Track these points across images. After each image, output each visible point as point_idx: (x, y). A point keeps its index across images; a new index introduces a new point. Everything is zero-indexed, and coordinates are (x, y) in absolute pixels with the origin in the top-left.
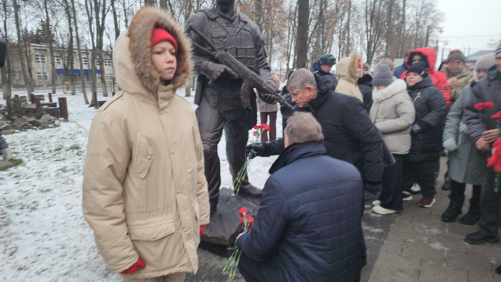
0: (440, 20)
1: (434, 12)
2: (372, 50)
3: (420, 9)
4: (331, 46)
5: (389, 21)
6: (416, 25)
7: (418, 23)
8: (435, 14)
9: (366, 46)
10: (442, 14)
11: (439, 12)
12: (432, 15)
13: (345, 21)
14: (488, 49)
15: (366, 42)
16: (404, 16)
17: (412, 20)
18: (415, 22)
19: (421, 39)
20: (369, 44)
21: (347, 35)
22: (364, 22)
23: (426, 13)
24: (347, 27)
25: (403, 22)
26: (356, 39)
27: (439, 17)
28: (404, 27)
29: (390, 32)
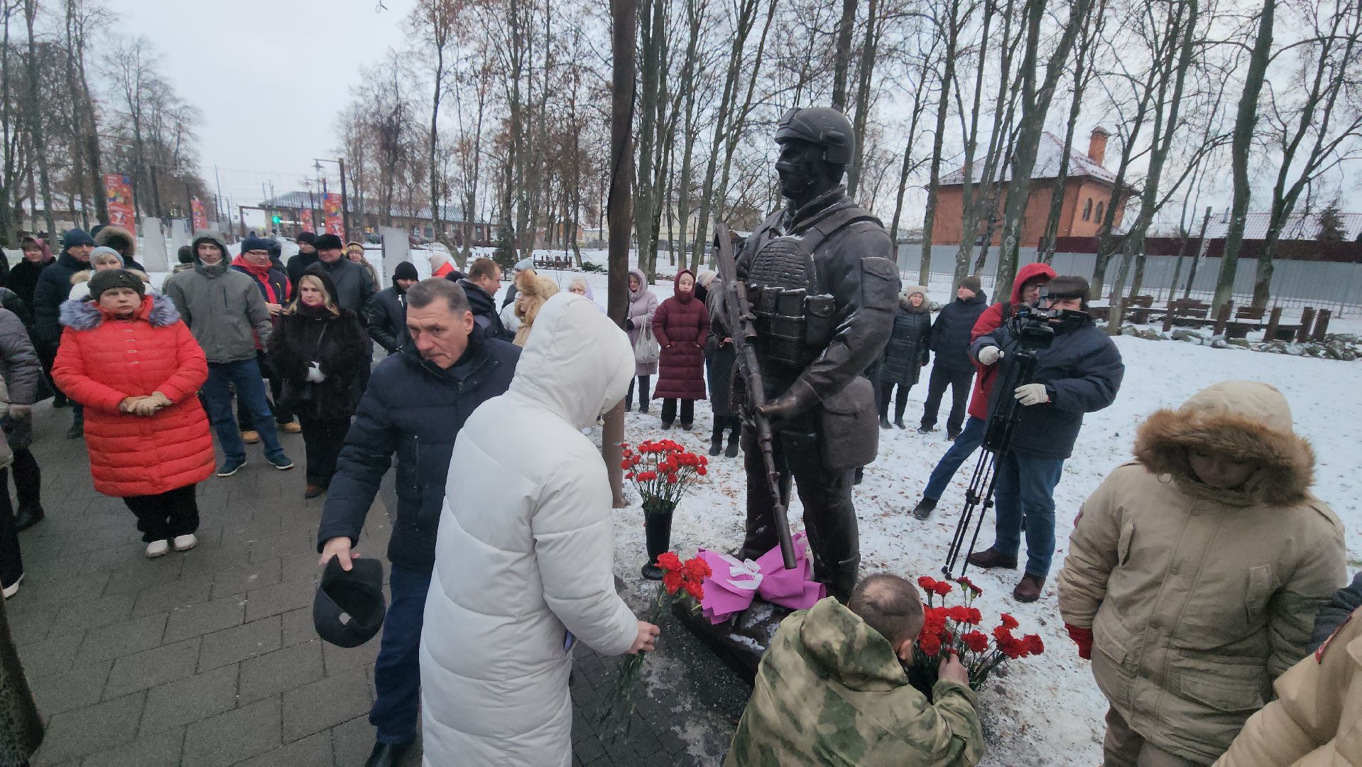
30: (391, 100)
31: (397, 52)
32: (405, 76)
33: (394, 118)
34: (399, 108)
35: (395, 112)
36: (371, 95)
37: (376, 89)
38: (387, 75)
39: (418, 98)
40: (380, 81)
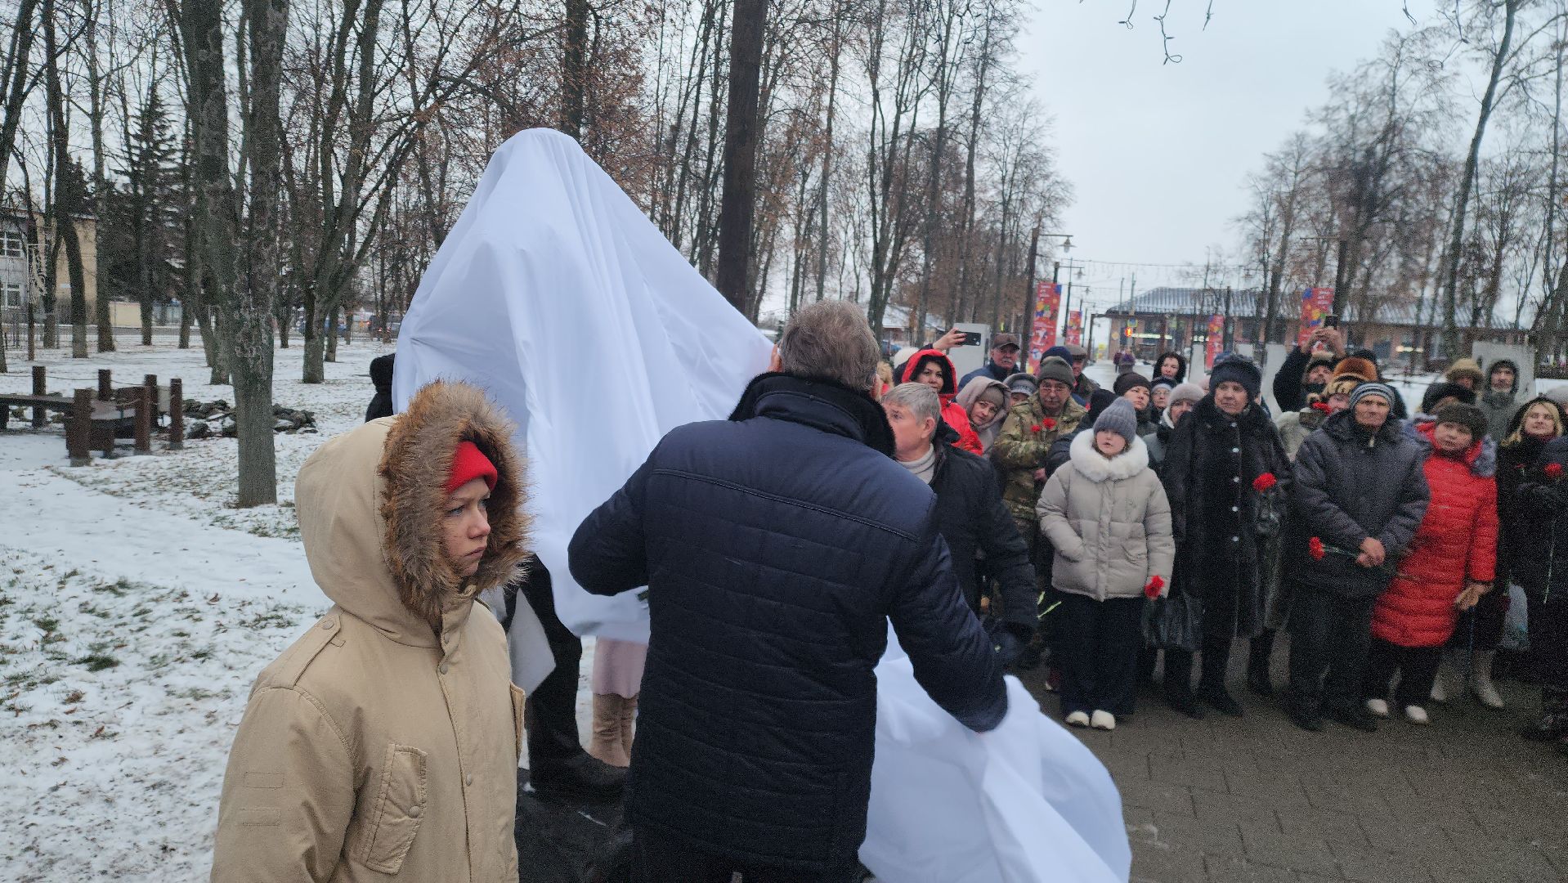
0: (1061, 200)
1: (1046, 177)
2: (886, 268)
3: (1010, 168)
4: (772, 248)
5: (935, 194)
6: (1000, 207)
7: (1006, 204)
8: (1047, 183)
9: (871, 256)
10: (1067, 186)
11: (1059, 180)
12: (1041, 185)
13: (813, 182)
14: (1177, 284)
15: (870, 244)
16: (970, 181)
17: (992, 194)
18: (999, 199)
19: (1015, 247)
20: (879, 249)
21: (818, 220)
22: (865, 189)
23: (1027, 181)
24: (820, 198)
25: (969, 200)
26: (843, 234)
27: (1059, 191)
28: (972, 214)
29: (934, 224)
30: (1379, 120)
31: (1404, 35)
32: (1413, 72)
33: (1379, 148)
34: (1392, 128)
35: (1382, 140)
36: (1343, 116)
37: (1352, 106)
38: (1378, 77)
39: (1433, 106)
40: (1362, 89)
